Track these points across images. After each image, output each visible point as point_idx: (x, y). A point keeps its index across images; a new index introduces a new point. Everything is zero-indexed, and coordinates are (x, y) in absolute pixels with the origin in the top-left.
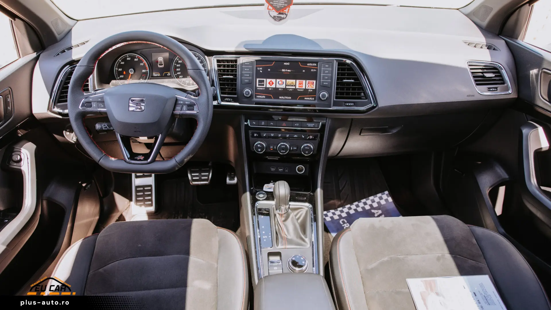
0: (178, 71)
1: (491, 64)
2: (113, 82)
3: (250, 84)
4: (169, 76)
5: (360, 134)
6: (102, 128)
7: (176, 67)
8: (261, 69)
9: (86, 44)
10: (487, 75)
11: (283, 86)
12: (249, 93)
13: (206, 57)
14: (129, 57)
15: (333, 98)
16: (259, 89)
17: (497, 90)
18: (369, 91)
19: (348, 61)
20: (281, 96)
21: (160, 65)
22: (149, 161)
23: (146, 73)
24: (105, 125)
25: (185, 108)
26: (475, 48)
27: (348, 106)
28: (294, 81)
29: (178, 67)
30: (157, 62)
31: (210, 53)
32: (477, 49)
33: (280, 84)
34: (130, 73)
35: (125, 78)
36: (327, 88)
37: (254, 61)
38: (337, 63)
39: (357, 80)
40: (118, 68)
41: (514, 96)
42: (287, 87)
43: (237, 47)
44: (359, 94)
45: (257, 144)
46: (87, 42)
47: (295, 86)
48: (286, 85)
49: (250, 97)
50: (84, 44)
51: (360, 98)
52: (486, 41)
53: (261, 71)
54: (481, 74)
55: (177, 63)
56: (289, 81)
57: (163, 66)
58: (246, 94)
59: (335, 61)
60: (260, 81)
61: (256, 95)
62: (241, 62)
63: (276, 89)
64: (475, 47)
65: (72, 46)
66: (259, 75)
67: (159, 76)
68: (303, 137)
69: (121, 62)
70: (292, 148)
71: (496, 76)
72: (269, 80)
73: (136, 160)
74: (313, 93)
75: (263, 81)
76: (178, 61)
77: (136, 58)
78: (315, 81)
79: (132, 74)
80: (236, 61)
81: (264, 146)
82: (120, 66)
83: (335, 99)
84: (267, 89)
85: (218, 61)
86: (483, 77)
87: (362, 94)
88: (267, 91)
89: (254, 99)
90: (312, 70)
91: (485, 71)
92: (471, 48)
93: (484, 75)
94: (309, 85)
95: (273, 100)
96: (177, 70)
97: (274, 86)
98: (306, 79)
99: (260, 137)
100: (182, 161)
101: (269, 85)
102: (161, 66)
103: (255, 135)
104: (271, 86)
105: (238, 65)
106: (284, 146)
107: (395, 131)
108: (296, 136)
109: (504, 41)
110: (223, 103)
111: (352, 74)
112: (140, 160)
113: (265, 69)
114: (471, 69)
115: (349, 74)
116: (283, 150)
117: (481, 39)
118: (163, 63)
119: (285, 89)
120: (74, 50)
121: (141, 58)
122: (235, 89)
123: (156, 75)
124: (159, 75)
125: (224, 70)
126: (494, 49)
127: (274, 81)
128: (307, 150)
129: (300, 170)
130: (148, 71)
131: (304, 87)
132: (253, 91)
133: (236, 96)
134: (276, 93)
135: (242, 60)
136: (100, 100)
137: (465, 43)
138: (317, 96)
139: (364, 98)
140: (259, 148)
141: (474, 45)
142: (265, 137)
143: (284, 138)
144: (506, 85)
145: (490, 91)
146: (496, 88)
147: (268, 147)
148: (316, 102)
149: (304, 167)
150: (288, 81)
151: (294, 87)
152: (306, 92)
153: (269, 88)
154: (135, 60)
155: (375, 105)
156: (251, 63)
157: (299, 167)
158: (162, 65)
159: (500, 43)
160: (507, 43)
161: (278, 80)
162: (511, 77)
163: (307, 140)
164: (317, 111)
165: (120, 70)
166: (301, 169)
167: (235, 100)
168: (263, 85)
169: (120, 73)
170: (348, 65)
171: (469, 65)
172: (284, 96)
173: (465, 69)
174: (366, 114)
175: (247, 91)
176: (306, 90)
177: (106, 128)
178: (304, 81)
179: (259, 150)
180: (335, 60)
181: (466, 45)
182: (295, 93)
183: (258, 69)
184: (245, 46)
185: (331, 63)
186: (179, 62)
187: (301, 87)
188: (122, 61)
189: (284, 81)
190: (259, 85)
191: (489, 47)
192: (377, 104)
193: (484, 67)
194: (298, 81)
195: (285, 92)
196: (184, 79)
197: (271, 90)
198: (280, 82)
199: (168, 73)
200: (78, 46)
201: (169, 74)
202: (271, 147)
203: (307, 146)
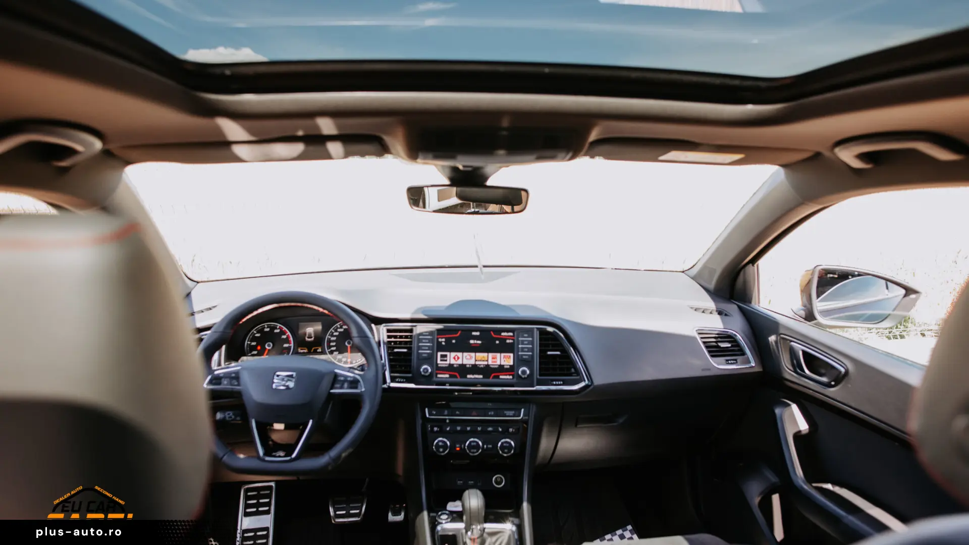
0: (333, 346)
1: (724, 331)
2: (244, 358)
3: (430, 359)
4: (319, 352)
5: (576, 426)
6: (225, 417)
7: (329, 341)
8: (444, 340)
9: (214, 310)
10: (723, 345)
11: (472, 362)
12: (427, 370)
13: (373, 325)
14: (267, 328)
15: (536, 375)
16: (442, 366)
17: (737, 363)
18: (580, 365)
19: (550, 329)
20: (470, 374)
21: (308, 338)
22: (294, 455)
23: (289, 348)
24: (229, 414)
25: (346, 385)
26: (703, 314)
27: (556, 385)
28: (485, 355)
29: (333, 341)
30: (305, 334)
31: (379, 321)
32: (707, 316)
33: (467, 359)
34: (266, 349)
35: (260, 354)
36: (528, 363)
37: (435, 331)
38: (538, 332)
39: (565, 352)
40: (252, 341)
41: (759, 369)
42: (477, 363)
43: (413, 314)
44: (569, 369)
45: (437, 443)
46: (214, 307)
47: (487, 361)
48: (476, 361)
49: (429, 375)
50: (211, 309)
51: (571, 375)
52: (716, 305)
53: (443, 343)
54: (714, 344)
55: (332, 335)
56: (480, 355)
57: (313, 339)
58: (424, 372)
59: (535, 330)
60: (442, 356)
61: (437, 374)
62: (418, 332)
63: (463, 366)
64: (703, 312)
65: (194, 312)
66: (440, 348)
67: (307, 353)
68: (500, 430)
69: (255, 334)
70: (485, 446)
71: (732, 346)
72: (453, 354)
73: (275, 456)
74: (511, 370)
75: (446, 356)
76: (333, 333)
77: (277, 329)
78: (512, 355)
79: (269, 350)
80: (411, 331)
81: (447, 444)
82: (254, 339)
83: (538, 377)
84: (451, 365)
85: (389, 331)
86: (718, 347)
87: (573, 370)
88: (450, 368)
89: (435, 379)
90: (508, 341)
91: (719, 340)
92: (699, 314)
93: (718, 345)
94: (505, 360)
95: (459, 380)
96: (332, 344)
97: (460, 362)
98: (501, 352)
99: (442, 433)
100: (339, 456)
101: (453, 360)
102: (309, 340)
103: (436, 429)
104: (456, 361)
105: (413, 336)
106: (475, 444)
107: (621, 421)
108: (490, 429)
109: (736, 306)
110: (393, 385)
111: (558, 345)
112: (280, 456)
113: (448, 341)
114: (702, 338)
115: (553, 345)
116: (474, 449)
117: (709, 303)
118: (313, 335)
119: (475, 366)
120: (197, 316)
121: (285, 328)
122: (410, 366)
123: (302, 351)
124: (306, 351)
125: (395, 342)
126: (726, 315)
127: (460, 354)
128: (506, 447)
129: (498, 483)
130: (292, 345)
131: (498, 363)
132: (433, 367)
133: (410, 375)
134: (463, 370)
135: (420, 328)
136: (233, 375)
137: (692, 308)
138: (515, 373)
139: (575, 375)
140: (441, 447)
141: (702, 310)
142: (449, 432)
143: (474, 433)
144: (746, 356)
145: (729, 363)
146: (736, 360)
147: (453, 446)
148: (515, 380)
149: (504, 477)
150: (478, 354)
151: (486, 363)
152: (501, 369)
153: (453, 365)
154: (276, 331)
155: (590, 384)
156: (431, 333)
157: (496, 478)
158: (311, 337)
159: (732, 308)
160: (740, 308)
161: (465, 354)
162: (751, 347)
163: (505, 434)
164: (519, 393)
165: (254, 344)
166: (499, 481)
167: (408, 381)
168: (446, 361)
169: (253, 348)
170: (549, 333)
171: (699, 334)
172: (473, 374)
173: (694, 338)
174: (579, 395)
175: (426, 368)
176: (501, 366)
177: (231, 417)
178: (498, 355)
179: (441, 450)
180: (537, 328)
181: (693, 311)
182: (487, 371)
183: (440, 340)
184: (423, 312)
185: (530, 332)
186: (335, 334)
187: (494, 362)
188: (258, 333)
189: (473, 354)
190: (441, 360)
191: (720, 313)
192: (592, 382)
193: (717, 336)
194: (491, 355)
195: (475, 369)
196: (340, 356)
197: (457, 367)
198: (468, 357)
199: (318, 349)
200: (202, 312)
201: (320, 350)
202: (458, 446)
203: (506, 442)
